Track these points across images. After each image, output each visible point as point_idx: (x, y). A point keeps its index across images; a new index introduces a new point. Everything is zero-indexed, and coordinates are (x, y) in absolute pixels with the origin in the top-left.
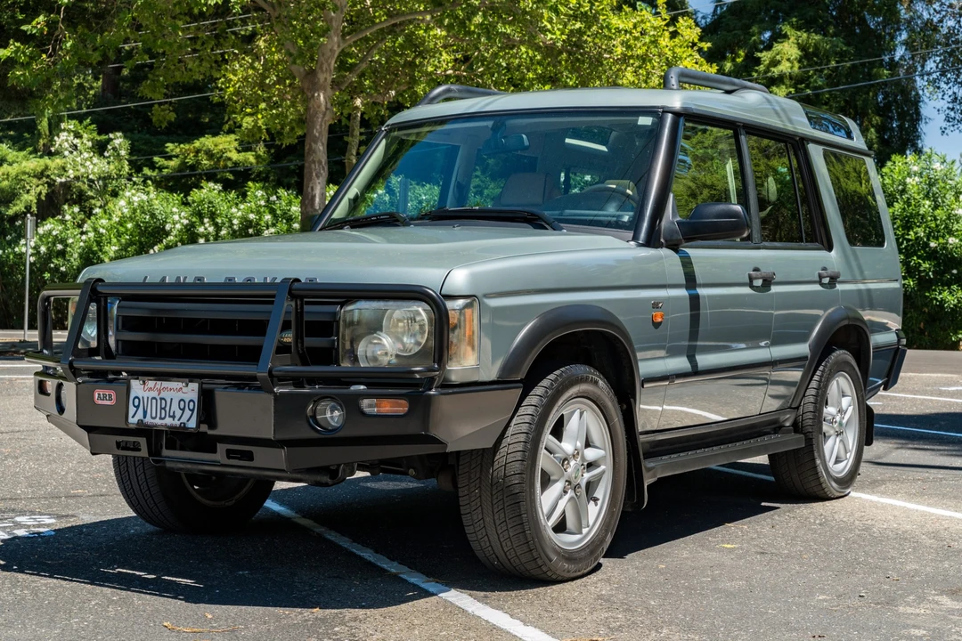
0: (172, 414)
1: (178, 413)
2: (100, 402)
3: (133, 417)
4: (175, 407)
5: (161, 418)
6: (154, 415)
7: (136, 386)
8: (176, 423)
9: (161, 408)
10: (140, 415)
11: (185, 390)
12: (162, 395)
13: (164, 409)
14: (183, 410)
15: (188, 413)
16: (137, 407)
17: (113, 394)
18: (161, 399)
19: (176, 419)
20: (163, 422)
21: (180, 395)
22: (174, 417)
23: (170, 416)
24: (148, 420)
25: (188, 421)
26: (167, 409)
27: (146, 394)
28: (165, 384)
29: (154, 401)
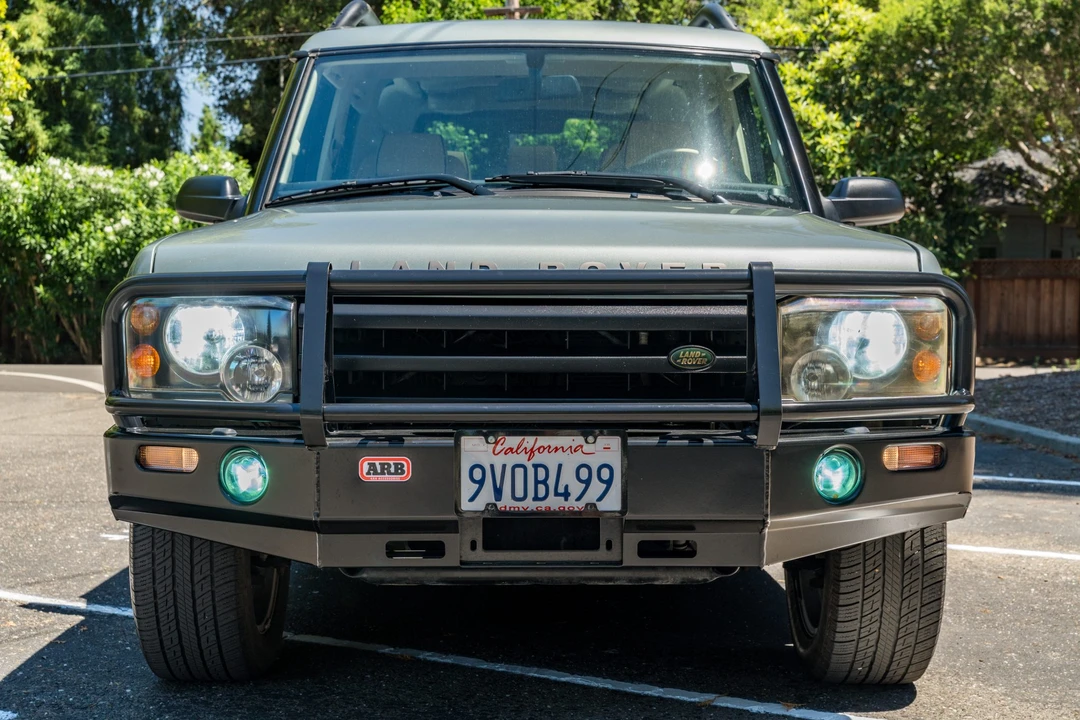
0: (561, 490)
1: (576, 488)
2: (373, 478)
3: (472, 499)
4: (568, 478)
5: (536, 498)
6: (519, 493)
7: (474, 449)
8: (573, 504)
9: (537, 482)
10: (487, 496)
11: (586, 448)
12: (538, 458)
13: (544, 482)
14: (587, 482)
15: (597, 488)
16: (481, 483)
17: (407, 463)
18: (536, 466)
19: (572, 499)
20: (543, 505)
21: (579, 458)
22: (566, 495)
23: (557, 494)
24: (506, 502)
25: (600, 499)
26: (551, 482)
27: (499, 461)
28: (543, 441)
29: (519, 472)
